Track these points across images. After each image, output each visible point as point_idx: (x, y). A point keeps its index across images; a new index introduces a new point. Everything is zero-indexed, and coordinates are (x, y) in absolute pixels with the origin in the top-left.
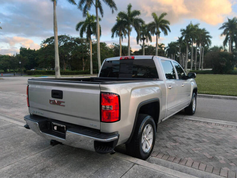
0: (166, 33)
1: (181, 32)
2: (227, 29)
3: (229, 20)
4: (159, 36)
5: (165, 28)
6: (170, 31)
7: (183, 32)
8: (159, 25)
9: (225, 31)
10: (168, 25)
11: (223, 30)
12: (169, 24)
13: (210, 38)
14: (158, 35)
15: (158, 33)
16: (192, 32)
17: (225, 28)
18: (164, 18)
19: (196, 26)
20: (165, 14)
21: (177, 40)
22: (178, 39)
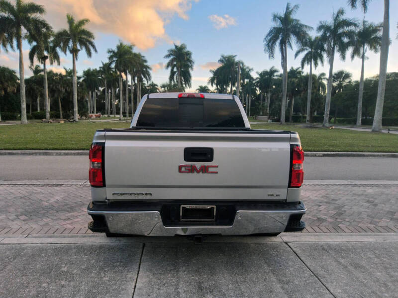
0: (89, 53)
1: (108, 55)
2: (174, 58)
3: (176, 47)
4: (76, 56)
5: (88, 43)
6: (96, 51)
7: (112, 54)
8: (77, 38)
9: (172, 61)
10: (92, 40)
11: (168, 60)
12: (94, 39)
13: (148, 70)
14: (75, 54)
15: (74, 52)
16: (126, 57)
17: (172, 57)
18: (85, 27)
19: (131, 47)
20: (87, 21)
21: (100, 67)
22: (102, 66)
